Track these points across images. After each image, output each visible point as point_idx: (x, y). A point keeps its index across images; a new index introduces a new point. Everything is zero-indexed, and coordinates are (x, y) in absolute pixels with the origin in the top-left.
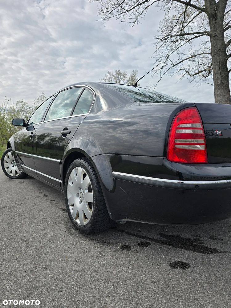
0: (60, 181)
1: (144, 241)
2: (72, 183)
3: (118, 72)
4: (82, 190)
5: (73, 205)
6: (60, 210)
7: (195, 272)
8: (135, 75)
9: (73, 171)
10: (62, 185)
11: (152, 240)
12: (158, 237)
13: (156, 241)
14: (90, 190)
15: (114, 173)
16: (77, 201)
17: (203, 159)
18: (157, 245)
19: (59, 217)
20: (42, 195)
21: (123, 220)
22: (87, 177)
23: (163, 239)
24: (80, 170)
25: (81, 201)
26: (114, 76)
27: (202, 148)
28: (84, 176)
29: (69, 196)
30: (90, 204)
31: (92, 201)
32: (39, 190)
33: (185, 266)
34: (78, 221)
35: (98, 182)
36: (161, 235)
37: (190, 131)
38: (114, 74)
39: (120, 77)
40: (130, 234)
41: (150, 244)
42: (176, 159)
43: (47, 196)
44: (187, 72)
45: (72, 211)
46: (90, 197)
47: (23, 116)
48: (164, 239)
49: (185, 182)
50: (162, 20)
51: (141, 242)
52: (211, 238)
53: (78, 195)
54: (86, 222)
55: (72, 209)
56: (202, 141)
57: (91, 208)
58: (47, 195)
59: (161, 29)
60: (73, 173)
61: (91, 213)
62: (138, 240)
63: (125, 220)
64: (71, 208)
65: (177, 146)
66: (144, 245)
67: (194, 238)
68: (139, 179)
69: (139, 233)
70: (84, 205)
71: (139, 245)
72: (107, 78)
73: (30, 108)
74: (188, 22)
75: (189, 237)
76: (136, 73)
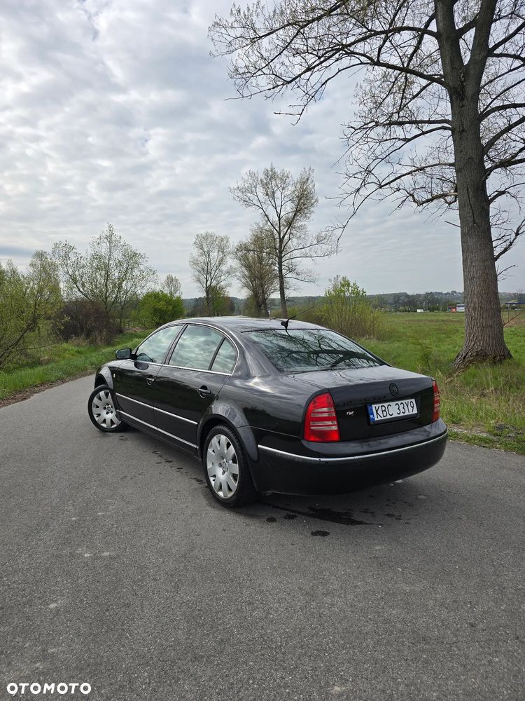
0: (195, 446)
1: (291, 514)
2: (213, 451)
3: (270, 173)
4: (225, 460)
5: (215, 476)
6: (194, 481)
7: (332, 538)
8: (308, 179)
9: (215, 438)
10: (199, 453)
11: (299, 513)
12: (306, 510)
13: (304, 514)
14: (234, 461)
15: (259, 446)
16: (219, 471)
17: (336, 437)
18: (303, 517)
19: (195, 489)
20: (163, 461)
21: (268, 492)
22: (232, 446)
23: (311, 512)
24: (223, 438)
25: (224, 472)
26: (261, 180)
27: (335, 428)
28: (228, 445)
29: (209, 466)
30: (234, 476)
31: (237, 472)
32: (155, 452)
33: (324, 534)
34: (221, 494)
35: (243, 454)
36: (311, 508)
37: (326, 415)
38: (261, 176)
39: (274, 182)
40: (277, 507)
41: (296, 517)
42: (312, 439)
43: (171, 462)
44: (410, 195)
45: (213, 483)
46: (236, 468)
47: (68, 276)
48: (313, 512)
49: (322, 459)
50: (361, 82)
51: (288, 515)
52: (364, 512)
53: (220, 465)
54: (230, 495)
55: (214, 480)
56: (335, 423)
57: (235, 480)
58: (170, 460)
59: (358, 99)
60: (215, 440)
61: (236, 485)
62: (285, 513)
63: (270, 492)
64: (211, 479)
65: (313, 428)
66: (290, 517)
67: (345, 511)
68: (282, 454)
69: (287, 507)
70: (228, 476)
71: (285, 518)
72: (247, 185)
73: (81, 257)
74: (411, 97)
75: (339, 510)
76: (309, 174)
